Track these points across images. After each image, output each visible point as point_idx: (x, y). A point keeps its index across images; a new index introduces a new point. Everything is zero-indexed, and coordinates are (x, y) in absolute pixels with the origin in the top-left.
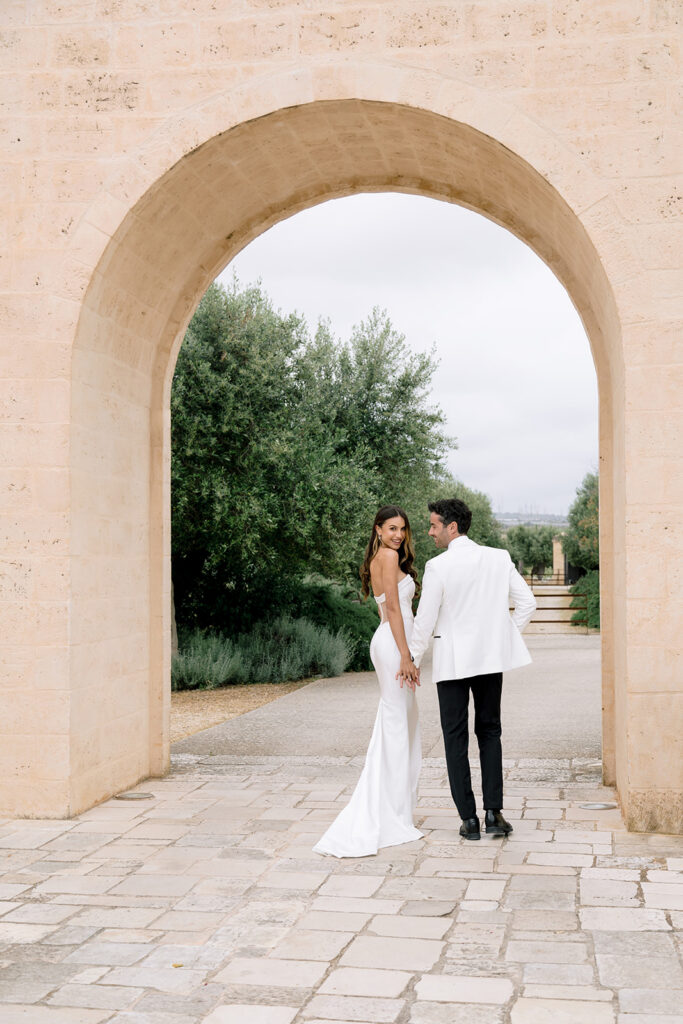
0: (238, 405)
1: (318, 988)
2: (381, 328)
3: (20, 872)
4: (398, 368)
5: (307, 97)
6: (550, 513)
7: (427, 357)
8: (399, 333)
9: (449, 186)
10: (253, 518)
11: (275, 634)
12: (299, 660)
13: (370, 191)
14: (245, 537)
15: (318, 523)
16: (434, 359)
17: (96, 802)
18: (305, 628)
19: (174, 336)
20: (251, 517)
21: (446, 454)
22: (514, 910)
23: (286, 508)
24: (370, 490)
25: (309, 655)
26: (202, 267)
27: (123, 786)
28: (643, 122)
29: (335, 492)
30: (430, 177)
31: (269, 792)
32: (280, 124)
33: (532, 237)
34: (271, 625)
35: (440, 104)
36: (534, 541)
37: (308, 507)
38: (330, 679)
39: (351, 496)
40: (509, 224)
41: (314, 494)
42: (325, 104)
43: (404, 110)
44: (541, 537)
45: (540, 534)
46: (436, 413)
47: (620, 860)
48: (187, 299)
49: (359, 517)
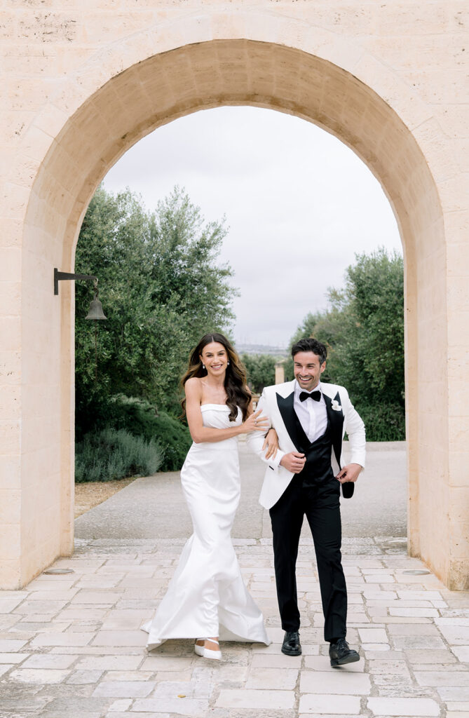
0: (82, 262)
1: (298, 709)
2: (180, 202)
3: (10, 631)
4: (195, 234)
5: (208, 36)
6: (260, 344)
7: (219, 225)
8: (195, 206)
9: (293, 103)
10: (92, 351)
11: (102, 443)
12: (122, 463)
13: (232, 105)
14: (86, 366)
15: (143, 356)
16: (224, 227)
17: (34, 576)
18: (124, 437)
19: (80, 213)
20: (90, 350)
21: (231, 301)
22: (403, 649)
23: (117, 344)
24: (182, 330)
25: (129, 459)
26: (102, 160)
27: (47, 563)
28: (459, 63)
29: (155, 331)
30: (279, 96)
31: (161, 567)
32: (183, 56)
33: (356, 143)
34: (98, 436)
35: (309, 45)
36: (256, 366)
37: (134, 343)
38: (147, 478)
39: (168, 334)
40: (338, 133)
41: (138, 332)
42: (219, 42)
43: (280, 49)
44: (261, 363)
45: (260, 361)
46: (227, 268)
47: (458, 612)
48: (90, 184)
49: (173, 350)
